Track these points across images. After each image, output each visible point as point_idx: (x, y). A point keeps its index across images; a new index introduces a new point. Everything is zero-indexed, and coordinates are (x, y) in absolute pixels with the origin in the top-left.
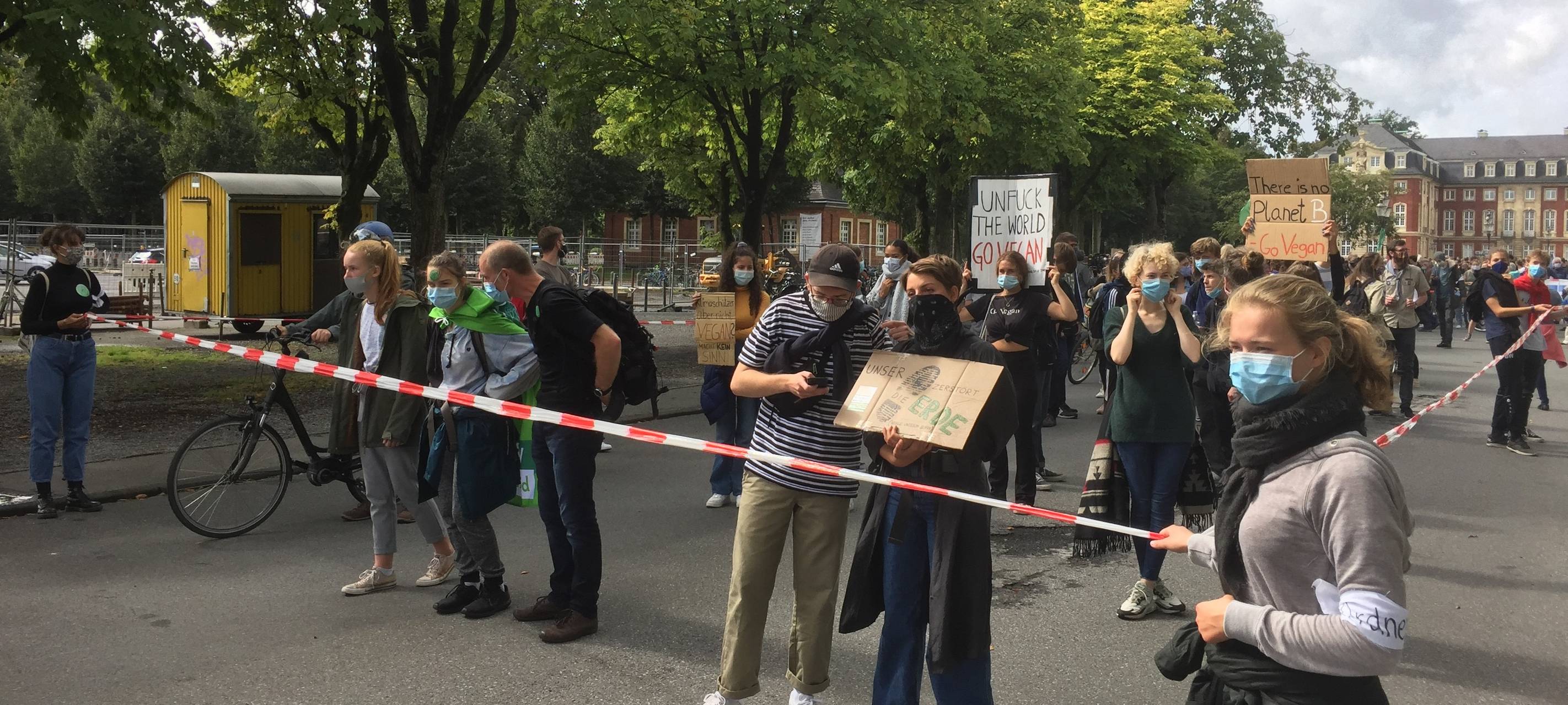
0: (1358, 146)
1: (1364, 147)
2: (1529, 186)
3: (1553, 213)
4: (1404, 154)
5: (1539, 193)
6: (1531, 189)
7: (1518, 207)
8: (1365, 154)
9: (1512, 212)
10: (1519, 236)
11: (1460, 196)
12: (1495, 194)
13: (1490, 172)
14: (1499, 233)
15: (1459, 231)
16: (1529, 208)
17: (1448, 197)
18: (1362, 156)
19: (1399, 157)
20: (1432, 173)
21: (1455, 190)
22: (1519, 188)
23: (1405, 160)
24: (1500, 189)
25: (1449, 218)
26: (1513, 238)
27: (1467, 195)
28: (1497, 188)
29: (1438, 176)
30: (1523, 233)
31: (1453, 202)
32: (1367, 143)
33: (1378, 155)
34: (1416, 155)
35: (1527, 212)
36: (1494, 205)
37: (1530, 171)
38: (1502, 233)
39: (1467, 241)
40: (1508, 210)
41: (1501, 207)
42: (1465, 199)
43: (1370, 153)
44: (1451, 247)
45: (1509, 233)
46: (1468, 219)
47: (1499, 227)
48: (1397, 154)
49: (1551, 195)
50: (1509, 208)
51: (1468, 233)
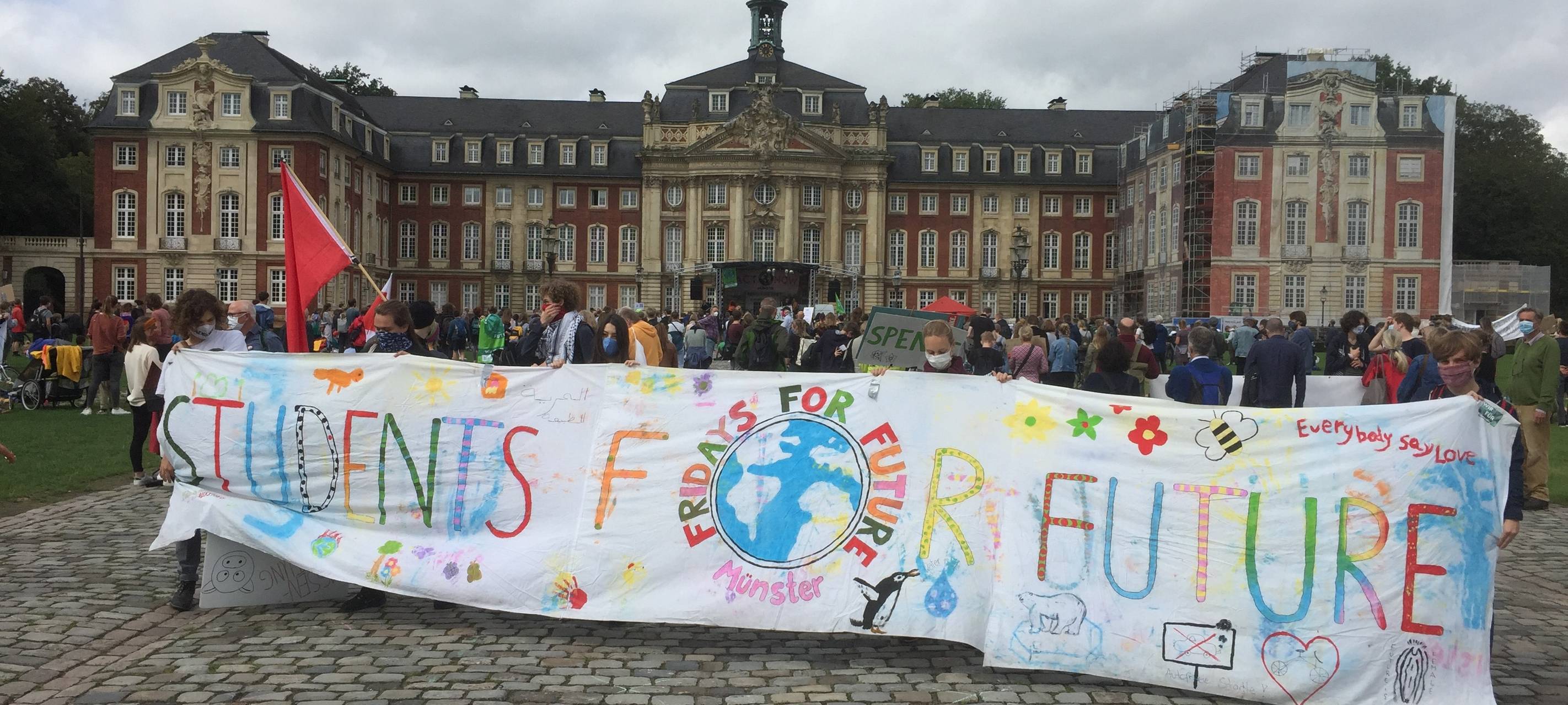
0: (195, 69)
1: (210, 71)
2: (534, 182)
3: (571, 229)
4: (287, 90)
5: (549, 195)
6: (536, 187)
7: (518, 217)
8: (211, 87)
9: (507, 226)
10: (518, 269)
11: (425, 197)
12: (480, 195)
13: (473, 154)
14: (487, 264)
15: (423, 261)
16: (535, 221)
17: (407, 198)
18: (204, 91)
19: (278, 96)
20: (368, 149)
21: (417, 186)
22: (519, 185)
23: (288, 103)
24: (488, 188)
25: (408, 235)
26: (509, 273)
27: (437, 196)
28: (484, 184)
29: (387, 157)
30: (524, 264)
31: (414, 206)
32: (214, 64)
33: (237, 90)
34: (318, 98)
35: (531, 226)
36: (478, 214)
37: (536, 157)
38: (492, 263)
39: (439, 277)
40: (501, 223)
41: (490, 218)
42: (434, 202)
43: (221, 85)
44: (412, 285)
45: (504, 264)
46: (439, 239)
47: (488, 253)
48: (274, 91)
49: (568, 200)
50: (502, 220)
51: (439, 264)
